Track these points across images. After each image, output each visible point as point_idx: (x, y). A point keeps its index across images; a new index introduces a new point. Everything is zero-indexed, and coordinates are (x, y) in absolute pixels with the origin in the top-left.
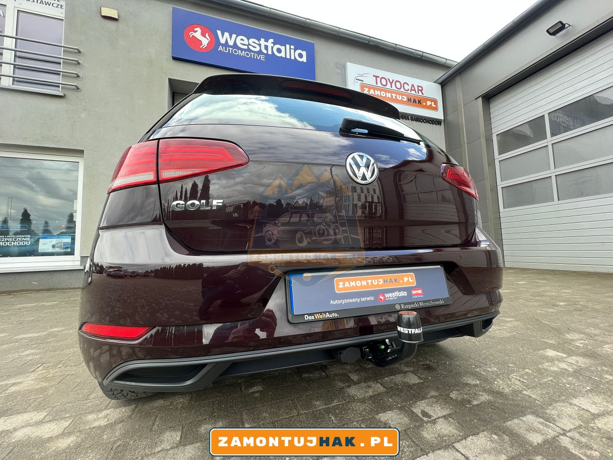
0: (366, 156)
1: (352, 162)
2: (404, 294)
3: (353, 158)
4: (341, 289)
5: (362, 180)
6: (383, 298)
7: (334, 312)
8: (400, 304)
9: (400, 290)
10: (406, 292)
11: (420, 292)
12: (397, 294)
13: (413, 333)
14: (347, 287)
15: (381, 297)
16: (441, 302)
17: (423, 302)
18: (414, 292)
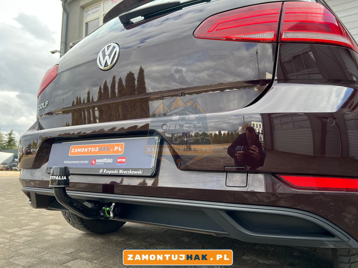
0: (113, 45)
2: (110, 161)
5: (105, 67)
6: (94, 163)
8: (104, 169)
9: (108, 157)
10: (112, 160)
11: (124, 160)
12: (105, 160)
13: (54, 179)
15: (93, 162)
16: (140, 173)
17: (124, 170)
18: (119, 160)
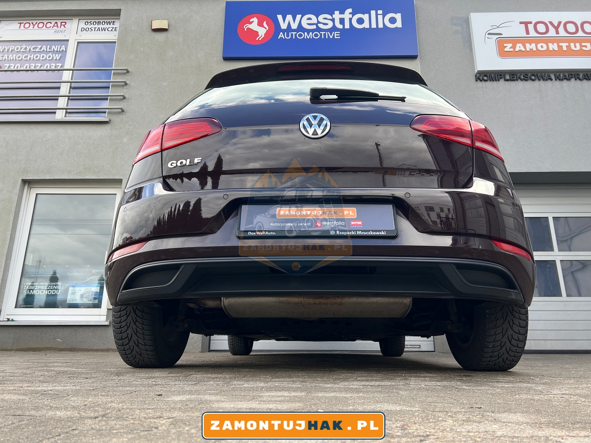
0: (320, 116)
1: (306, 123)
3: (308, 120)
4: (282, 216)
5: (312, 135)
6: (319, 225)
7: (273, 231)
8: (336, 231)
9: (338, 220)
11: (360, 223)
12: (334, 223)
14: (287, 215)
16: (383, 233)
17: (362, 231)
18: (353, 223)
